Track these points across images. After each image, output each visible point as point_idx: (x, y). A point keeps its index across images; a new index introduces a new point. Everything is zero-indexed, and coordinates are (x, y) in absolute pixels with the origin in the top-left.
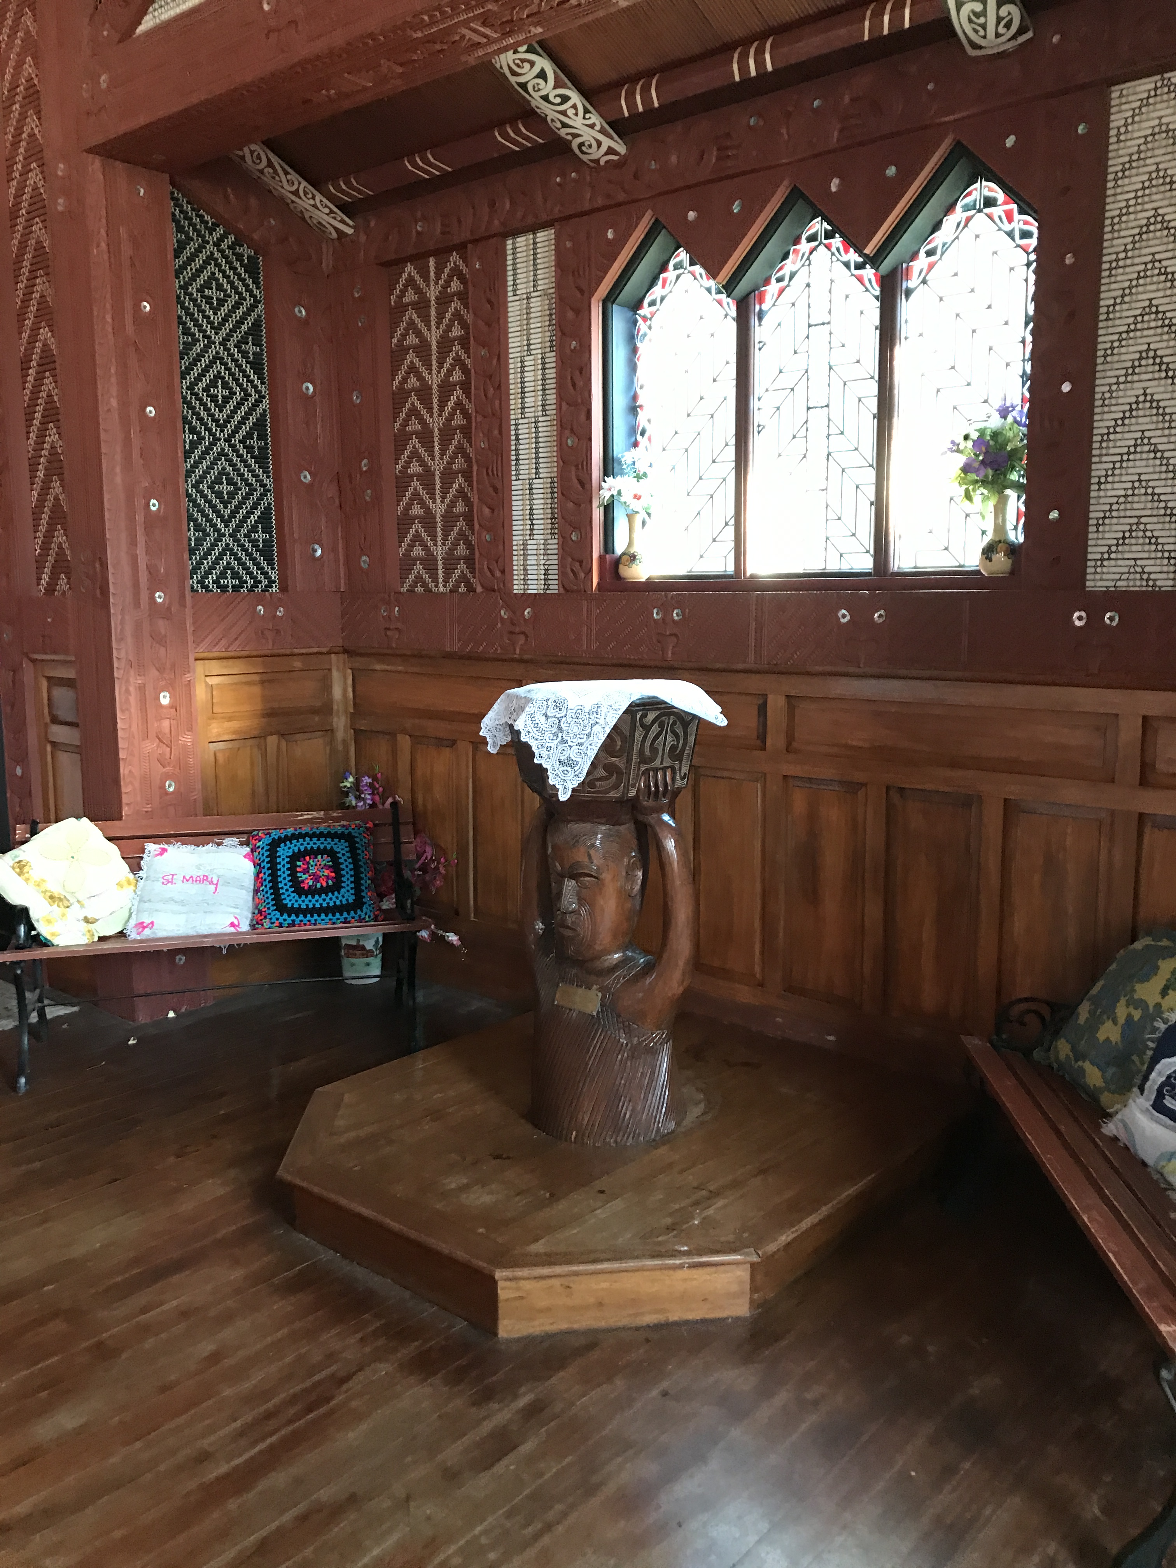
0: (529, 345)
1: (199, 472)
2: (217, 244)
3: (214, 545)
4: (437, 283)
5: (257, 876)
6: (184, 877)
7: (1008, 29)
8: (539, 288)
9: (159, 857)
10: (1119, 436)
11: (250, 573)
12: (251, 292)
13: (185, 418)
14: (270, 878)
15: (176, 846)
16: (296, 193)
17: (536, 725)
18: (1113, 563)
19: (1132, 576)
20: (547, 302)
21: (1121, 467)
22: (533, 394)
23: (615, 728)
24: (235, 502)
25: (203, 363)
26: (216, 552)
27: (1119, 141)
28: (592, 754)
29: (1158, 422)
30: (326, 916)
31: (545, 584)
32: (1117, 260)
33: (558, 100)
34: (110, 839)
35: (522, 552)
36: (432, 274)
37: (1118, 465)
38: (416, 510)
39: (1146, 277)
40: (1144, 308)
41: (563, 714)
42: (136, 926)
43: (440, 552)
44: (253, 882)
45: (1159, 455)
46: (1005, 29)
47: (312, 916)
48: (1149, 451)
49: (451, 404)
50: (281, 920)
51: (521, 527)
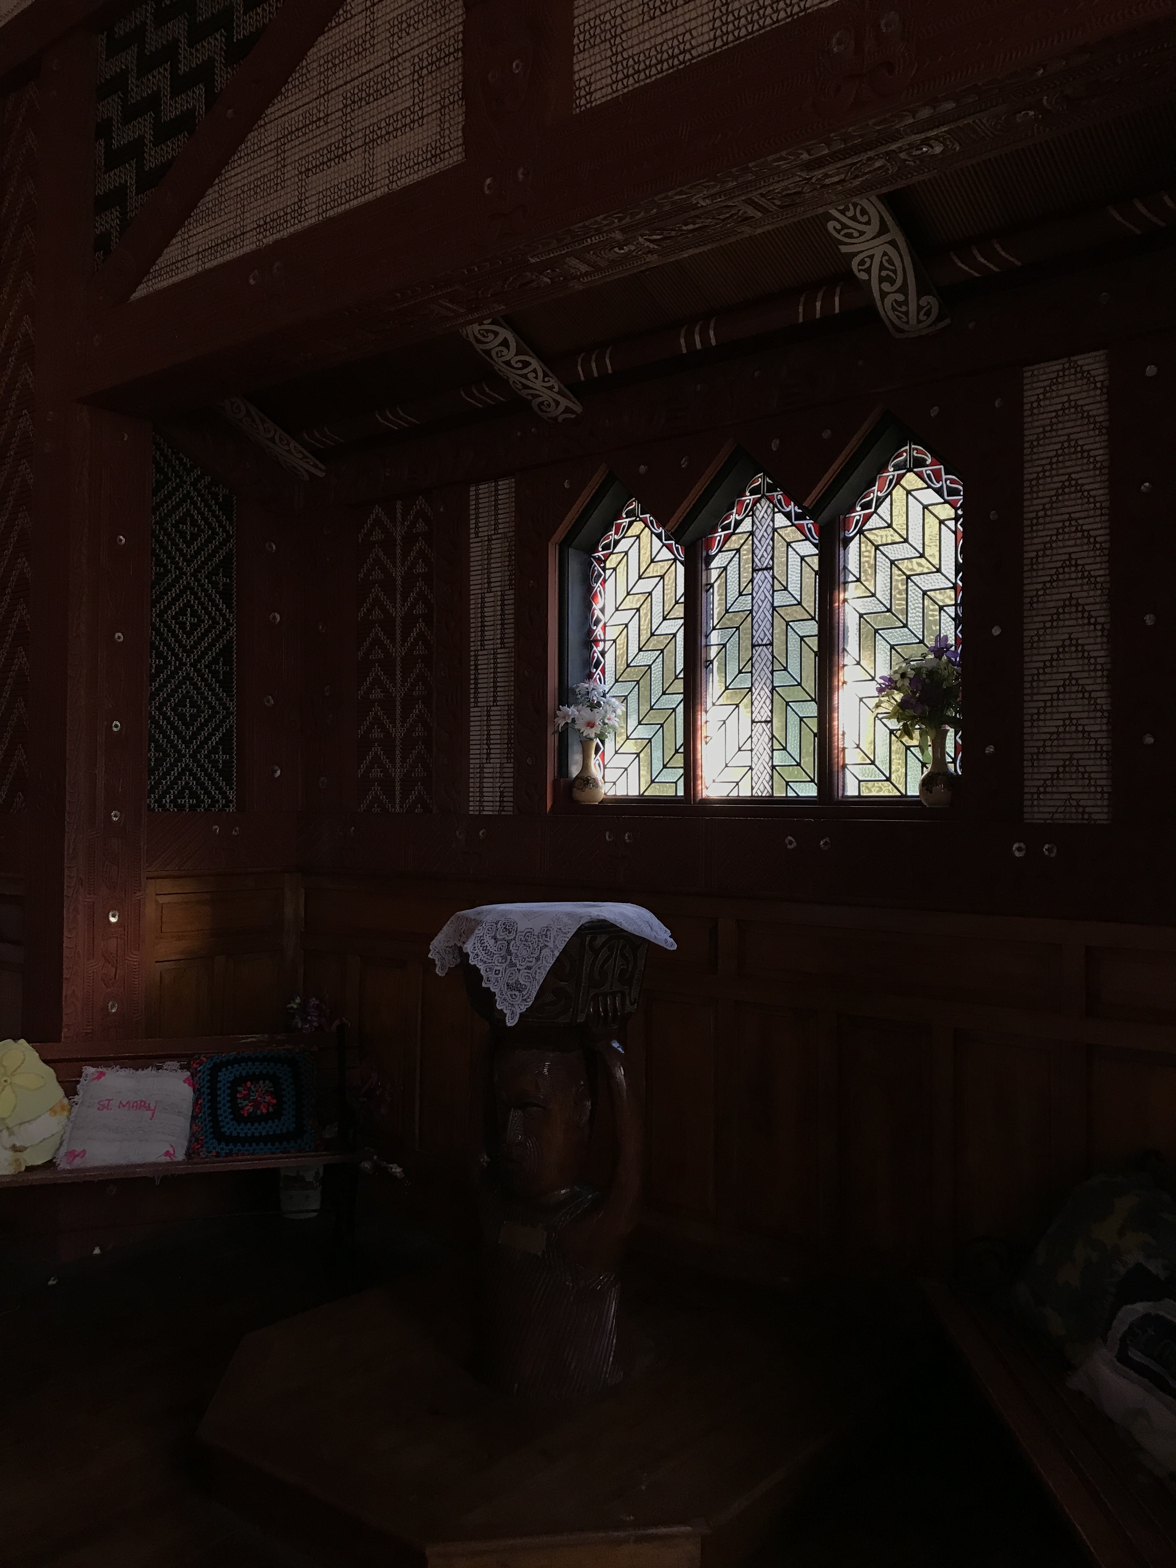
0: (489, 583)
1: (163, 695)
2: (194, 484)
3: (173, 766)
4: (403, 524)
5: (196, 1103)
6: (121, 1103)
7: (928, 316)
8: (500, 531)
9: (96, 1081)
10: (1048, 677)
11: (208, 793)
12: (224, 527)
13: (152, 644)
14: (209, 1104)
15: (115, 1069)
16: (272, 440)
17: (485, 949)
18: (1048, 796)
19: (1068, 809)
20: (507, 544)
21: (1052, 706)
22: (492, 628)
23: (564, 952)
24: (197, 724)
25: (173, 593)
26: (175, 772)
27: (1032, 414)
28: (541, 978)
29: (1083, 665)
30: (266, 1145)
31: (500, 806)
32: (1037, 518)
33: (520, 365)
34: (46, 1062)
35: (478, 775)
36: (399, 515)
37: (1049, 704)
38: (377, 734)
39: (1064, 533)
40: (1064, 561)
41: (512, 937)
42: (66, 1154)
43: (398, 773)
44: (191, 1109)
45: (1087, 695)
46: (925, 317)
47: (250, 1145)
48: (1077, 692)
49: (414, 634)
50: (218, 1149)
51: (478, 752)
